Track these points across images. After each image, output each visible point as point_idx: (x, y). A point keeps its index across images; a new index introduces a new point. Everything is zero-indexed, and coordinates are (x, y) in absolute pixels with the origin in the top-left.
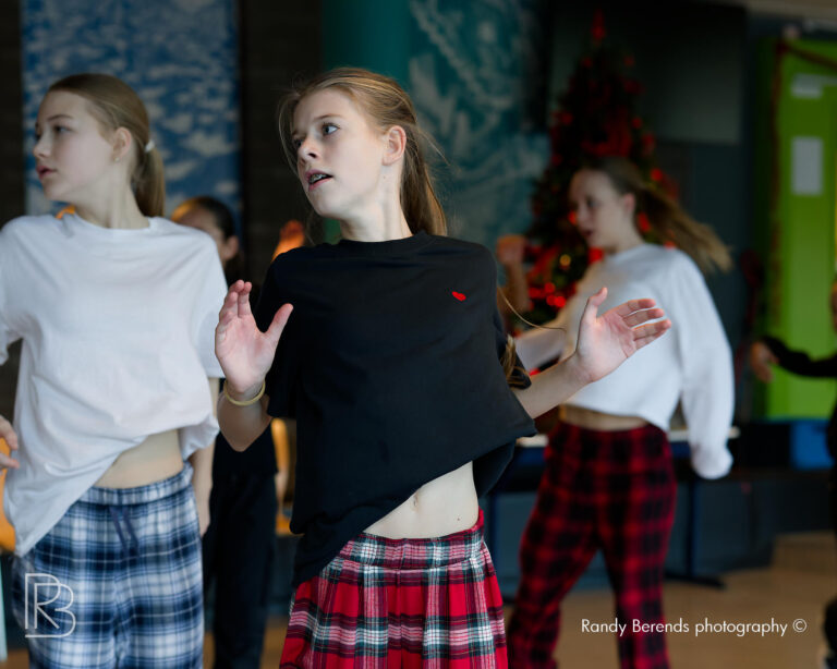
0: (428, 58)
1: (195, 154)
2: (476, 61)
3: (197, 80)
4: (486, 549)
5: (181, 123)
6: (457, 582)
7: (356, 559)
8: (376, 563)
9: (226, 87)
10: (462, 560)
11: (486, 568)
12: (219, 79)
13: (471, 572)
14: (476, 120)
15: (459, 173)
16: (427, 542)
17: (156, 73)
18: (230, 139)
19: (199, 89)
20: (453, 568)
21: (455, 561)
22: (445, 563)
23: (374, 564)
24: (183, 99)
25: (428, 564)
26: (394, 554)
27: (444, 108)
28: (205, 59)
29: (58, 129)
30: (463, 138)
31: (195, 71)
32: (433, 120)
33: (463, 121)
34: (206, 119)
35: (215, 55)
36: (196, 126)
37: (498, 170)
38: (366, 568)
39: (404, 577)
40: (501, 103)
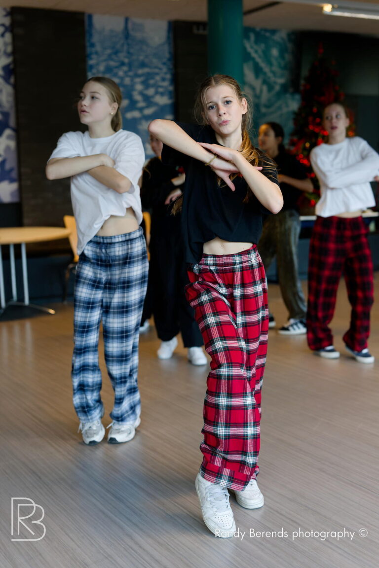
0: (251, 63)
1: (156, 104)
2: (270, 63)
3: (157, 74)
4: (259, 257)
5: (151, 92)
6: (247, 270)
7: (207, 265)
8: (214, 265)
9: (168, 76)
10: (248, 261)
11: (259, 264)
12: (166, 73)
13: (252, 266)
14: (270, 88)
15: (263, 110)
16: (232, 255)
17: (140, 71)
18: (170, 98)
19: (158, 78)
20: (244, 265)
21: (245, 262)
22: (241, 263)
23: (213, 266)
24: (152, 82)
25: (234, 264)
26: (220, 261)
27: (258, 84)
28: (160, 66)
29: (93, 98)
30: (265, 96)
31: (157, 71)
32: (253, 88)
33: (265, 88)
34: (161, 90)
35: (164, 64)
36: (157, 93)
37: (280, 108)
38: (211, 267)
39: (225, 269)
40: (281, 81)
